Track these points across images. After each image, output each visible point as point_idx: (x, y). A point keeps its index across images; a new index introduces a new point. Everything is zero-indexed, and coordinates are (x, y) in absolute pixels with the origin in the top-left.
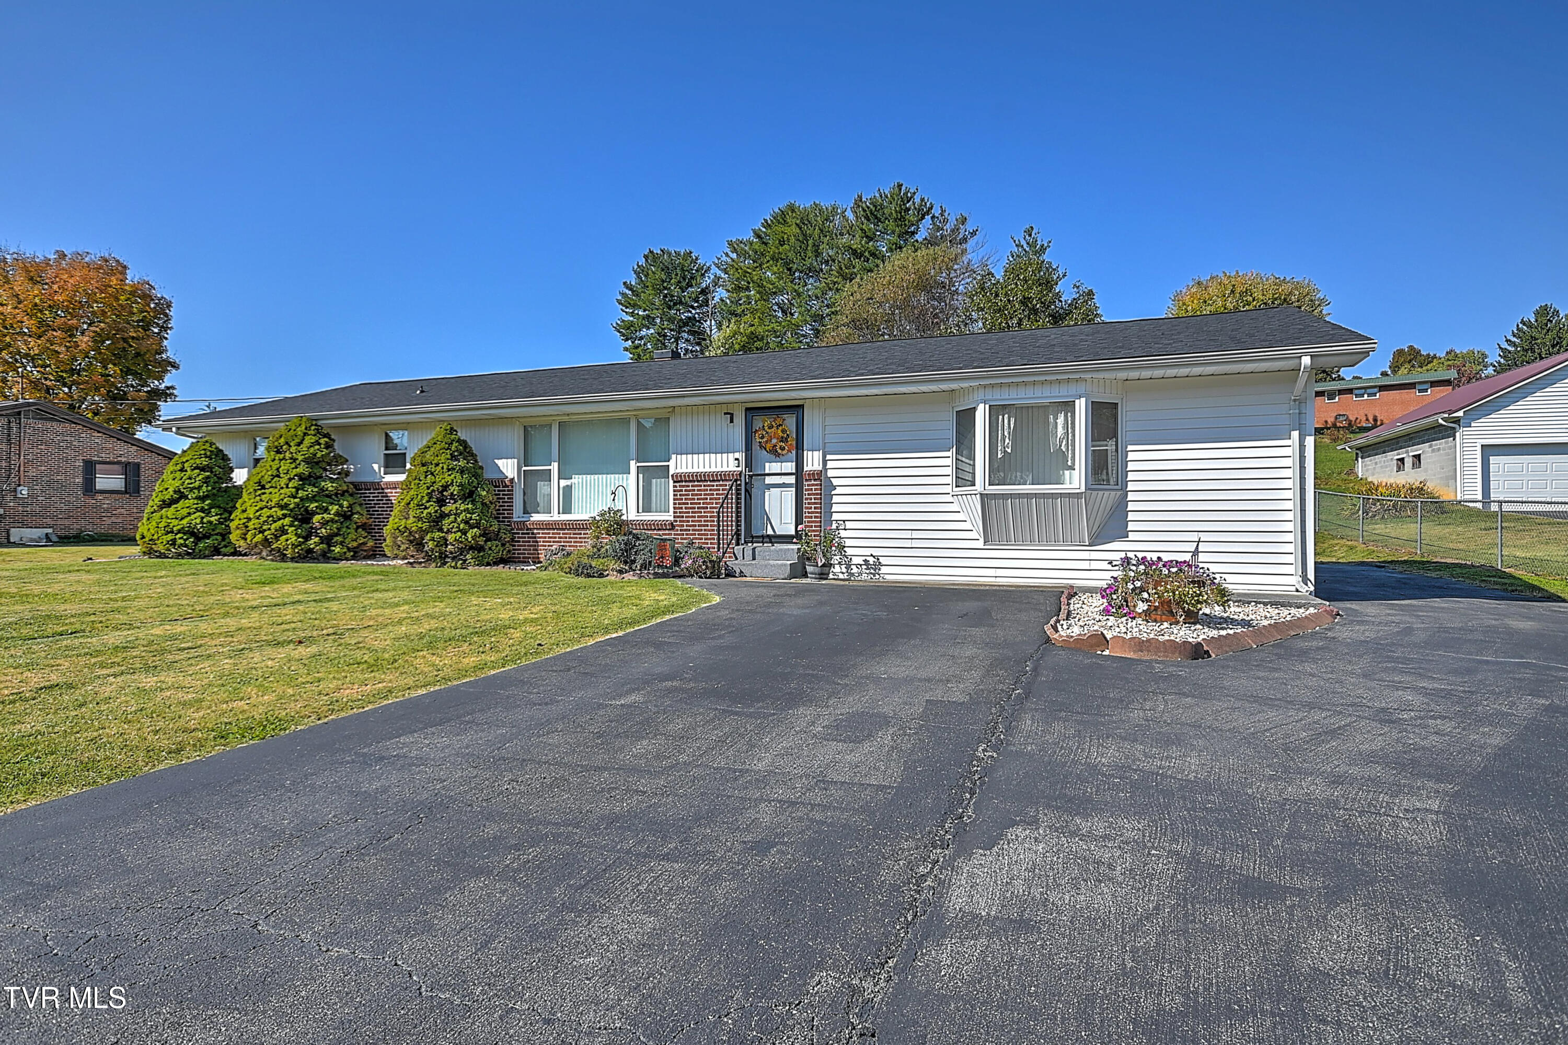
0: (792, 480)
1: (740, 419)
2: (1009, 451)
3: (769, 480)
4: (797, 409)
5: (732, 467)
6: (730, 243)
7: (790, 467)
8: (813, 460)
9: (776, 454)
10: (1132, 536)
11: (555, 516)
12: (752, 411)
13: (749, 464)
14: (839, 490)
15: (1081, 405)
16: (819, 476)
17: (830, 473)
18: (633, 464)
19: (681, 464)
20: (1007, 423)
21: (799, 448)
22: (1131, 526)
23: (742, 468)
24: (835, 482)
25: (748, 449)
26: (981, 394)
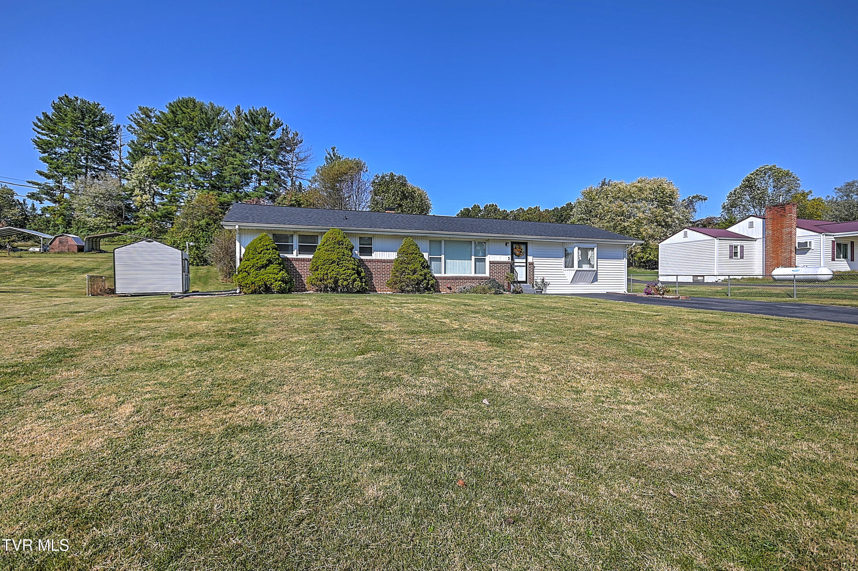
0: (525, 264)
1: (509, 245)
2: (580, 259)
3: (516, 264)
4: (526, 244)
5: (507, 260)
6: (141, 109)
7: (524, 261)
8: (530, 259)
9: (519, 256)
10: (598, 281)
11: (443, 275)
12: (513, 243)
13: (512, 259)
14: (536, 268)
15: (595, 249)
16: (532, 264)
17: (535, 263)
18: (473, 258)
19: (489, 258)
20: (580, 252)
21: (527, 255)
22: (598, 278)
23: (510, 260)
24: (535, 265)
25: (512, 255)
26: (576, 244)
